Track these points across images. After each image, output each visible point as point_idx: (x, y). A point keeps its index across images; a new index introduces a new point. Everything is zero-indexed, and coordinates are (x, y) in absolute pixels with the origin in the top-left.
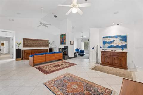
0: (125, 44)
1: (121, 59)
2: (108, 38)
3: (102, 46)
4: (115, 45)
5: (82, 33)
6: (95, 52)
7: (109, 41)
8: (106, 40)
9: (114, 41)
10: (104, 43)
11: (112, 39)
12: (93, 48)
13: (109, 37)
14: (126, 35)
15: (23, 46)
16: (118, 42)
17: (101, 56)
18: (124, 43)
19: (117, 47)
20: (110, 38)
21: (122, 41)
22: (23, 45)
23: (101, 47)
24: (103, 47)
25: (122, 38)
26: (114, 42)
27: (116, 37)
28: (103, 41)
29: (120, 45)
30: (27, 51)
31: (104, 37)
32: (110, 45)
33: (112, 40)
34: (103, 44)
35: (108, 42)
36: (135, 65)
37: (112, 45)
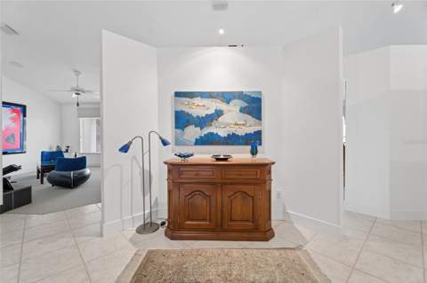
0: (257, 128)
1: (253, 197)
2: (197, 101)
3: (169, 139)
4: (222, 133)
5: (77, 73)
6: (138, 171)
7: (203, 113)
8: (186, 109)
9: (219, 113)
10: (182, 120)
11: (211, 106)
12: (125, 149)
13: (203, 95)
14: (260, 93)
16: (233, 120)
17: (169, 192)
18: (255, 125)
19: (232, 140)
20: (206, 102)
21: (246, 115)
23: (165, 143)
24: (178, 143)
25: (246, 105)
26: (220, 119)
27: (227, 97)
28: (176, 112)
29: (241, 132)
31: (178, 94)
32: (206, 131)
33: (211, 111)
34: (176, 128)
35: (198, 117)
36: (284, 208)
37: (212, 134)
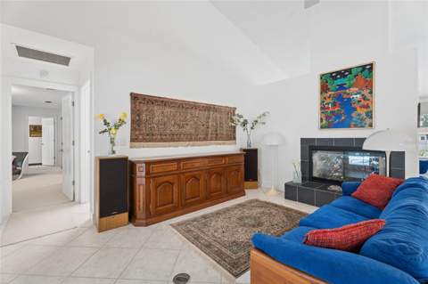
15: (133, 140)
22: (133, 129)
30: (156, 169)
